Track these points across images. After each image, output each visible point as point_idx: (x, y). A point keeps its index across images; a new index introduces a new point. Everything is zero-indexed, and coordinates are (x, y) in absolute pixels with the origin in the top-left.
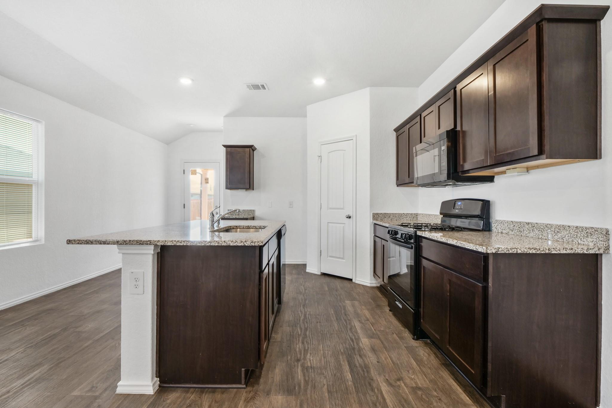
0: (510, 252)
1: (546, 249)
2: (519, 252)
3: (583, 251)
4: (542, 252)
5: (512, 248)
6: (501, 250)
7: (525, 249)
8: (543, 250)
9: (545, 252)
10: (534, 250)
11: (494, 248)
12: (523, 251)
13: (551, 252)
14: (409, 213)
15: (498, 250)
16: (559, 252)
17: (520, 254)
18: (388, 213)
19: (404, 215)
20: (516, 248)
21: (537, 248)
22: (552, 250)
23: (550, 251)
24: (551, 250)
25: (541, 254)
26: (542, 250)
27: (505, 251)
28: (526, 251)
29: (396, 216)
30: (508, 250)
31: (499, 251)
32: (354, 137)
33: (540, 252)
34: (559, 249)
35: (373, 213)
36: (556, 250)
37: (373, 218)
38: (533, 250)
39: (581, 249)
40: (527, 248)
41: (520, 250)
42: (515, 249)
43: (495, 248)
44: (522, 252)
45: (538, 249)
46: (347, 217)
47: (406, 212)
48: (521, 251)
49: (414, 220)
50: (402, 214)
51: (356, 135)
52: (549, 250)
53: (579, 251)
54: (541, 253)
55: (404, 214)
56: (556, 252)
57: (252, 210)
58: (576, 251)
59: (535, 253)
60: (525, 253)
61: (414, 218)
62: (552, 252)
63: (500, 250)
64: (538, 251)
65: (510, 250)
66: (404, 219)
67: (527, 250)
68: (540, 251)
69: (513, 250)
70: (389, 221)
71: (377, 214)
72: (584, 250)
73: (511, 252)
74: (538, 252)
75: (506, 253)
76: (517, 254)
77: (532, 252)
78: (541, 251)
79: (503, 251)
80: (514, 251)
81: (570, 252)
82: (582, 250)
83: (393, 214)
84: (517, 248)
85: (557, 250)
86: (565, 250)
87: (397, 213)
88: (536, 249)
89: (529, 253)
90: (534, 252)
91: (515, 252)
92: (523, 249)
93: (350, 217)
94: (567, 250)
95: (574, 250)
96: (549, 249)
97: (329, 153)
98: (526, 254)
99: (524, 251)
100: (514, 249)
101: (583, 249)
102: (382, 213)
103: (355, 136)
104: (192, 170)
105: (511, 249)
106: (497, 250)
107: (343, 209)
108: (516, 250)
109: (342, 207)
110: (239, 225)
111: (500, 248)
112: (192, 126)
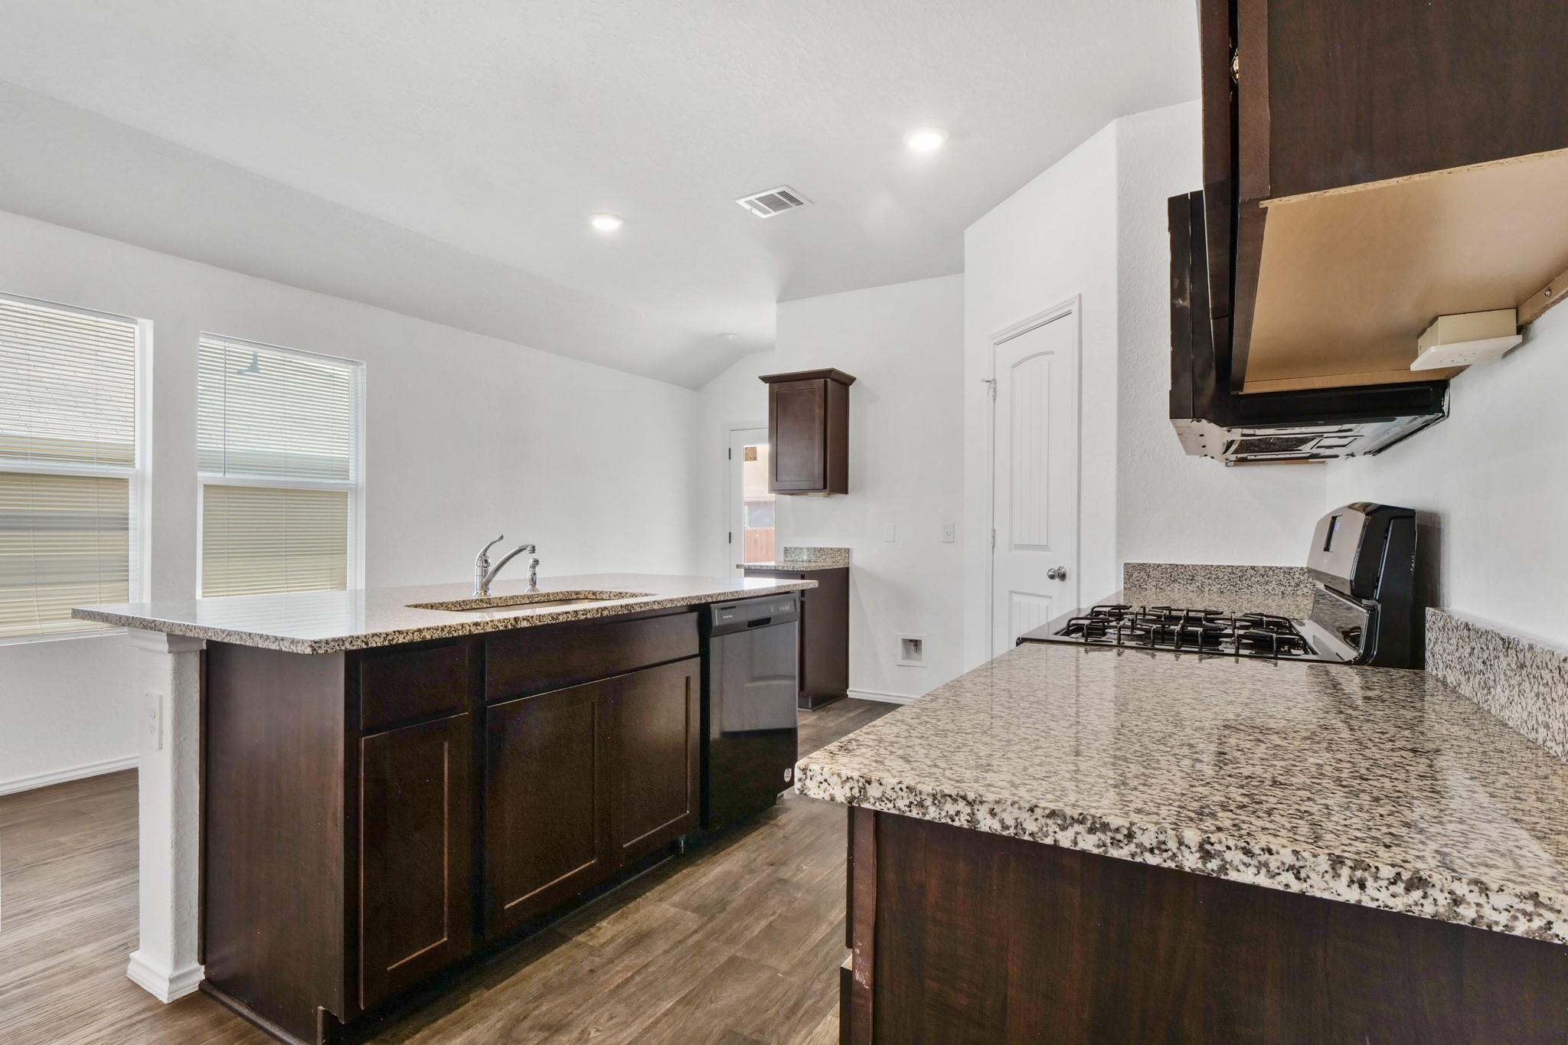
0: (927, 818)
1: (1181, 843)
2: (987, 824)
3: (1538, 923)
4: (1152, 860)
5: (944, 796)
6: (878, 794)
7: (1027, 815)
8: (1160, 847)
9: (1173, 865)
10: (1092, 830)
11: (839, 775)
12: (1010, 822)
13: (1223, 868)
14: (1279, 566)
15: (862, 789)
16: (1296, 887)
17: (991, 837)
18: (1186, 563)
19: (1253, 572)
20: (964, 798)
21: (1115, 822)
22: (1228, 856)
23: (1213, 865)
24: (1219, 854)
25: (1144, 866)
26: (1148, 839)
27: (901, 804)
28: (1031, 826)
29: (1221, 575)
30: (921, 804)
31: (867, 799)
32: (1073, 303)
33: (1133, 856)
34: (1290, 859)
35: (1125, 564)
36: (1266, 865)
37: (1125, 583)
38: (1078, 828)
39: (1522, 897)
40: (1038, 812)
41: (992, 813)
42: (961, 805)
43: (844, 778)
44: (1006, 827)
45: (1117, 830)
46: (1052, 577)
47: (1261, 562)
48: (1002, 821)
49: (1299, 593)
50: (1244, 570)
51: (1080, 296)
52: (1206, 856)
53: (1495, 916)
54: (1138, 859)
55: (1253, 568)
56: (1263, 881)
57: (841, 549)
58: (1461, 910)
59: (1096, 851)
60: (1027, 838)
61: (1298, 585)
62: (1233, 876)
63: (874, 791)
64: (1116, 843)
65: (928, 802)
66: (1254, 590)
67: (1043, 821)
68: (1132, 847)
69: (950, 808)
70: (1191, 594)
71: (1142, 567)
72: (1549, 916)
73: (932, 814)
74: (1114, 853)
75: (908, 814)
76: (972, 836)
77: (1076, 843)
78: (1139, 845)
79: (891, 805)
80: (952, 812)
81: (1398, 905)
82: (1529, 907)
83: (1205, 567)
84: (971, 796)
85: (1273, 866)
86: (1345, 880)
87: (1226, 564)
88: (1105, 827)
89: (1055, 848)
90: (1089, 843)
91: (961, 822)
92: (1016, 813)
93: (1063, 577)
94: (1370, 882)
95: (1443, 899)
96: (1201, 847)
97: (1014, 367)
98: (1035, 846)
99: (1018, 824)
100: (955, 800)
101: (1538, 904)
102: (1159, 565)
103: (1077, 300)
104: (746, 448)
105: (934, 796)
106: (856, 792)
107: (1045, 548)
108: (968, 810)
109: (1045, 543)
110: (600, 590)
111: (875, 784)
112: (730, 337)
